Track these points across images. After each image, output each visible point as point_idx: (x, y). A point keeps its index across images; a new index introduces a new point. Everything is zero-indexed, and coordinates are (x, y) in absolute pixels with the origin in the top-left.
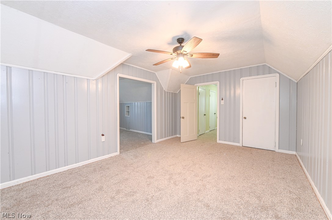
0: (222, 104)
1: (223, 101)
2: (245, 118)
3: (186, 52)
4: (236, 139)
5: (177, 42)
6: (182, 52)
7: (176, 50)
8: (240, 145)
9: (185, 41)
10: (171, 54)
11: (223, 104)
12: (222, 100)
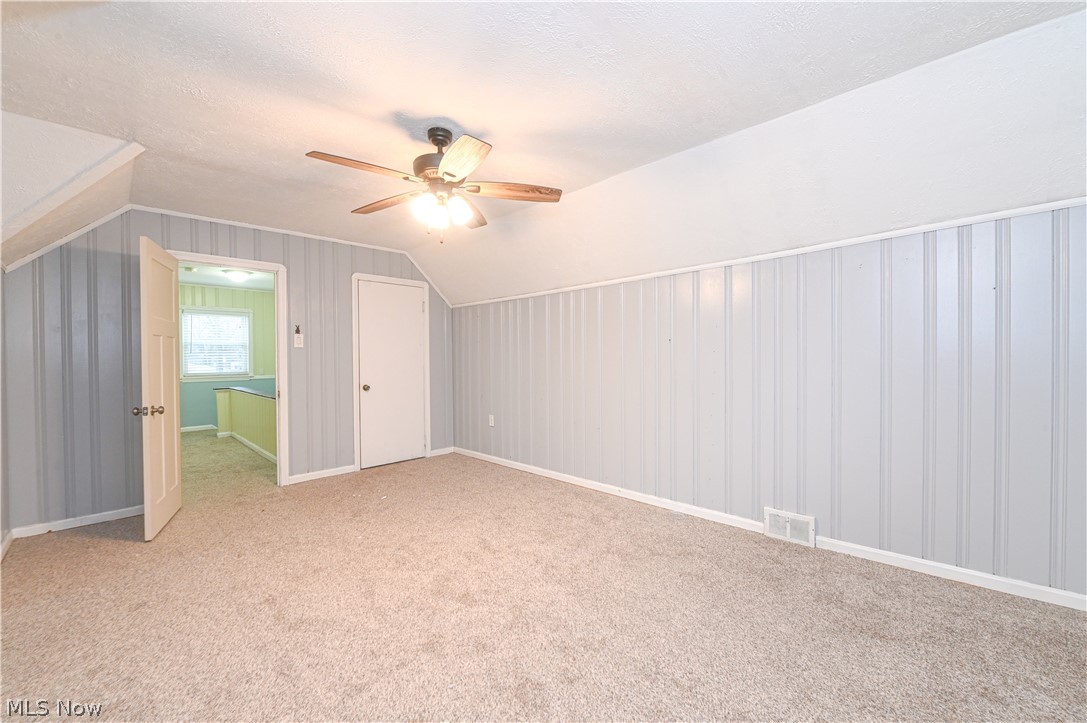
0: (296, 346)
1: (301, 336)
2: (366, 388)
3: (454, 176)
4: (345, 454)
5: (429, 138)
6: (440, 175)
7: (423, 164)
8: (354, 468)
9: (453, 138)
10: (406, 179)
11: (302, 346)
12: (298, 331)
